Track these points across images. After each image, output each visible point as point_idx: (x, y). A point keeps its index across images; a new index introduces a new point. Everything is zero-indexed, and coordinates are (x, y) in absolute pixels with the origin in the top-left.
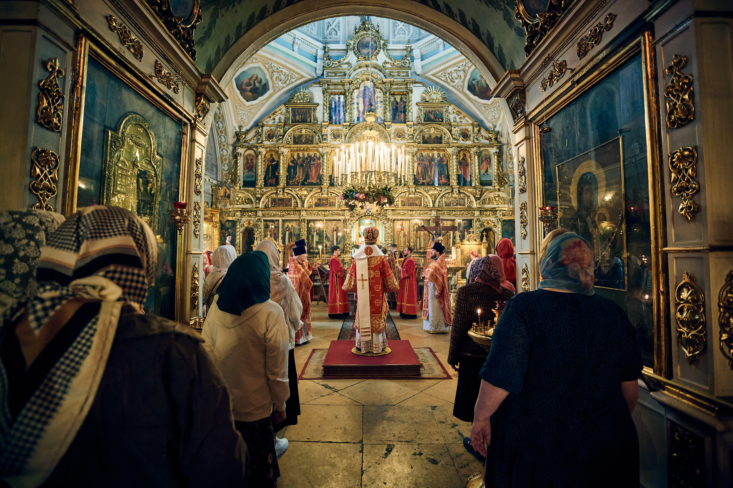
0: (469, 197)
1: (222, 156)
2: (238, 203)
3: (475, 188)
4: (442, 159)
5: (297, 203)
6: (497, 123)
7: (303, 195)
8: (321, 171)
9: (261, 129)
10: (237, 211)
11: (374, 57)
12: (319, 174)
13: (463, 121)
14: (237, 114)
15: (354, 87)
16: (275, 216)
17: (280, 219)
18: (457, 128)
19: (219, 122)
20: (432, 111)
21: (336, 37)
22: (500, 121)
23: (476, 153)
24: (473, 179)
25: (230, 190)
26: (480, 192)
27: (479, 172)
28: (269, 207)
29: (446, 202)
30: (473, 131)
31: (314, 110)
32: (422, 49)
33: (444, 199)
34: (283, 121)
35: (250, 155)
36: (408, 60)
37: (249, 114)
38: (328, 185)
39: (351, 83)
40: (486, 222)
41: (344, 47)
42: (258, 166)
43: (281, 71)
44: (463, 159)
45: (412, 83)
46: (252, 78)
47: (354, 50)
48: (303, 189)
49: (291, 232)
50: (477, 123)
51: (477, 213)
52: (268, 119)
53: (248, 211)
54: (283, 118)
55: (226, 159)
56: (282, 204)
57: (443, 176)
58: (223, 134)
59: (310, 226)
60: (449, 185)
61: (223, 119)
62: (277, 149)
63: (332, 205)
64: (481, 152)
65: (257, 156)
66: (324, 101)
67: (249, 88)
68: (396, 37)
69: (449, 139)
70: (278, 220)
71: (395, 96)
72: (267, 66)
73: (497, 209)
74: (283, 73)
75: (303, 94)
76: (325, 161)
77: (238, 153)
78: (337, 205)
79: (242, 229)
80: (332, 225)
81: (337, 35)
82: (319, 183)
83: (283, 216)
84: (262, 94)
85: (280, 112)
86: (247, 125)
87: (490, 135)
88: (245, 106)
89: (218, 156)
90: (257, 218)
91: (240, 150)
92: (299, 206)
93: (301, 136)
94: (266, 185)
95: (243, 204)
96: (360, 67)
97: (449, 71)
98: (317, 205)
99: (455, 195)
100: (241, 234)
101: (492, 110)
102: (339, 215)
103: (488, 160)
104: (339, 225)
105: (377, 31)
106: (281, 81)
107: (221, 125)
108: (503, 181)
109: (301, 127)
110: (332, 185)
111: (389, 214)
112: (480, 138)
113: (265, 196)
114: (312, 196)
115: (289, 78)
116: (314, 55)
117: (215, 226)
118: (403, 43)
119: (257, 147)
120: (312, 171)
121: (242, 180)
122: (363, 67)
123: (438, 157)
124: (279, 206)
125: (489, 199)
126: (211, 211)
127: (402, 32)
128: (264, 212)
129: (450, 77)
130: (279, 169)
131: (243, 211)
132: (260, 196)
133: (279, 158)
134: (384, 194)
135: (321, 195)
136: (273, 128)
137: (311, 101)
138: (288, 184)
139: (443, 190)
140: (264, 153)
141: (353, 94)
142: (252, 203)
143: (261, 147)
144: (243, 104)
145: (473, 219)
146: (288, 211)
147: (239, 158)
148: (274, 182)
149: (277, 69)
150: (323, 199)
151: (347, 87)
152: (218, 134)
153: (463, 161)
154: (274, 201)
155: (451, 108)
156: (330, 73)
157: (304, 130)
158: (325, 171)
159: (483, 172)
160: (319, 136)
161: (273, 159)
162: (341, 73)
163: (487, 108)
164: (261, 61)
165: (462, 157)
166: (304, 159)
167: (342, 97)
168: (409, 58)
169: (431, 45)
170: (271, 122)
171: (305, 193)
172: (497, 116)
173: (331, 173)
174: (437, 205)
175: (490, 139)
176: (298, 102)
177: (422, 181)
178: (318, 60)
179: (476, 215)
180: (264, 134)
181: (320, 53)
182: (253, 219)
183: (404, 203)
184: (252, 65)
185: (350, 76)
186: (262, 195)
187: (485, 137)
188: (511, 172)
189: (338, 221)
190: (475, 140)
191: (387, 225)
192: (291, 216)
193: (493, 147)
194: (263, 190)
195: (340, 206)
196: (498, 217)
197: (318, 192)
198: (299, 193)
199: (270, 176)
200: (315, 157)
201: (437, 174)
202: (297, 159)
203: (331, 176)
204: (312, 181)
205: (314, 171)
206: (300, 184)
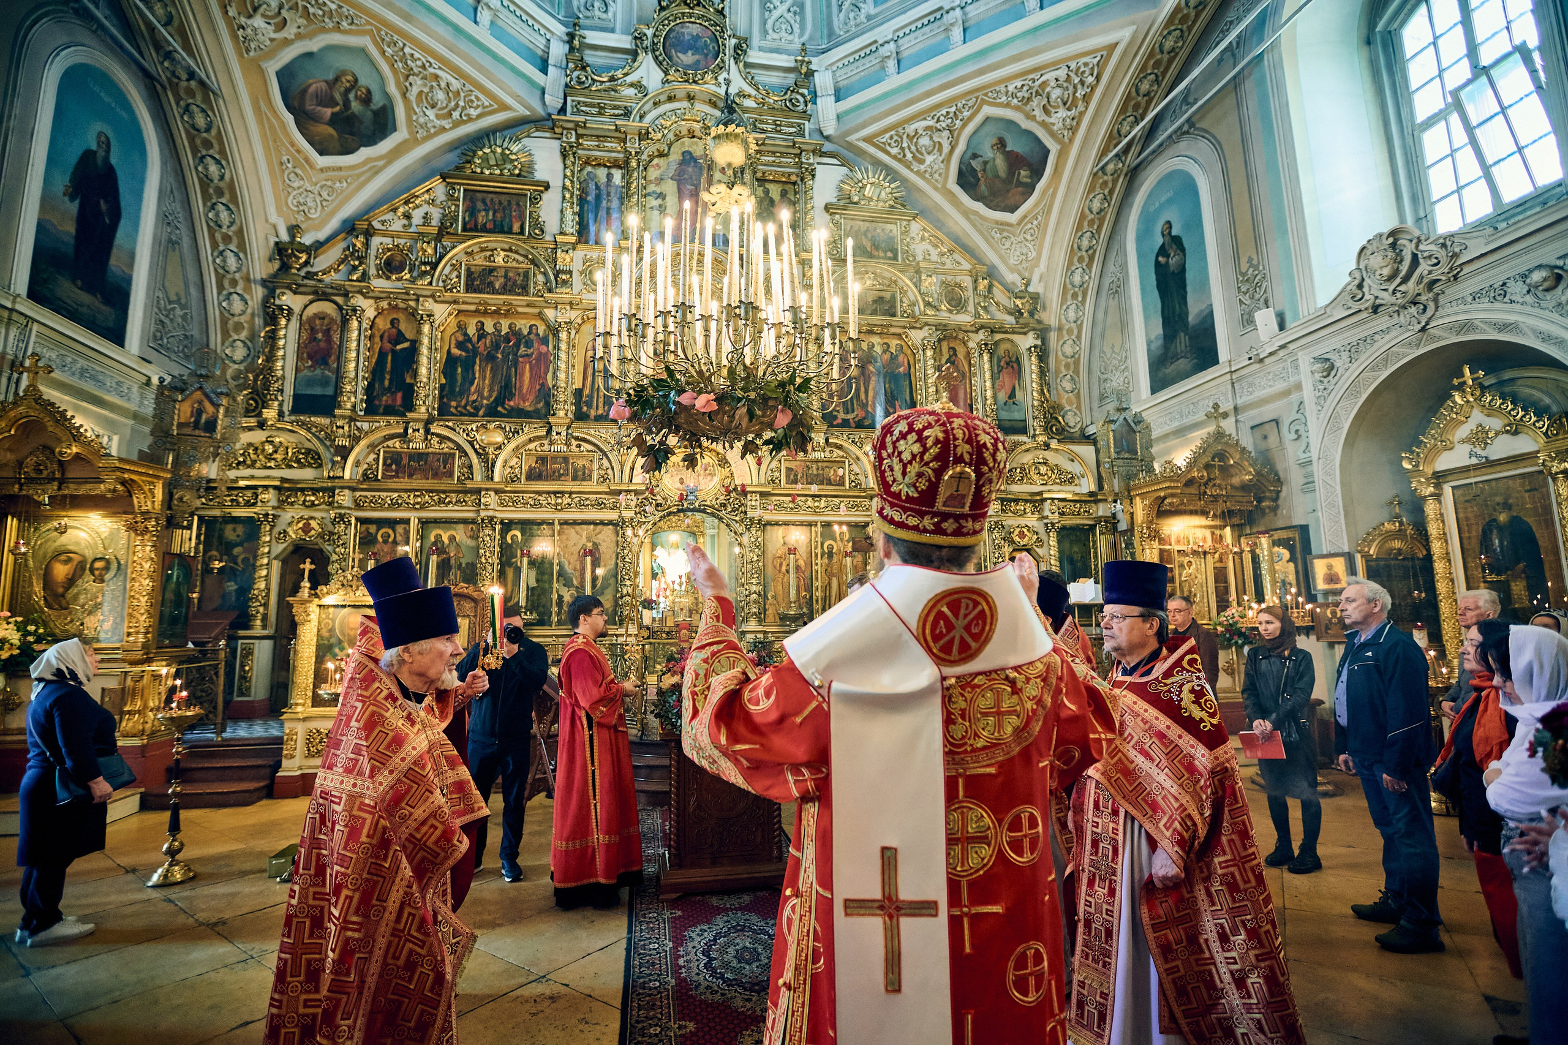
1: (226, 316)
2: (272, 464)
4: (894, 358)
5: (470, 467)
6: (1031, 274)
7: (490, 444)
8: (549, 376)
9: (361, 238)
10: (266, 487)
11: (708, 77)
12: (543, 385)
13: (948, 261)
14: (283, 190)
15: (653, 149)
16: (395, 505)
17: (414, 517)
18: (934, 278)
19: (221, 207)
20: (867, 230)
21: (604, 16)
22: (1042, 268)
23: (986, 345)
25: (217, 406)
27: (995, 396)
28: (377, 480)
30: (975, 289)
31: (535, 200)
32: (838, 73)
34: (435, 222)
35: (321, 316)
36: (803, 95)
37: (325, 194)
38: (570, 415)
39: (644, 136)
40: (1016, 532)
41: (625, 42)
42: (348, 350)
43: (436, 77)
44: (949, 361)
45: (814, 152)
46: (337, 79)
47: (654, 51)
48: (491, 426)
49: (449, 559)
50: (985, 269)
52: (389, 216)
53: (302, 490)
54: (436, 214)
55: (239, 327)
56: (420, 469)
57: (898, 402)
58: (233, 247)
59: (509, 539)
61: (234, 199)
62: (412, 303)
63: (581, 475)
64: (996, 344)
65: (345, 322)
66: (565, 176)
67: (328, 112)
68: (769, 37)
69: (913, 304)
70: (407, 521)
71: (767, 185)
72: (389, 51)
73: (1044, 495)
74: (443, 85)
75: (503, 154)
76: (563, 346)
77: (280, 308)
78: (595, 476)
79: (279, 548)
80: (579, 538)
81: (606, 12)
82: (543, 413)
83: (423, 507)
84: (372, 140)
85: (426, 196)
86: (319, 227)
87: (1018, 302)
88: (311, 166)
89: (214, 313)
90: (332, 514)
91: (287, 299)
92: (478, 475)
93: (492, 270)
94: (371, 410)
95: (291, 467)
96: (671, 99)
97: (911, 129)
98: (533, 475)
100: (276, 565)
101: (1020, 239)
102: (601, 505)
103: (1015, 365)
104: (599, 538)
105: (721, 12)
106: (433, 107)
107: (224, 216)
108: (1054, 422)
109: (491, 245)
110: (580, 416)
111: (753, 508)
112: (993, 309)
113: (363, 443)
114: (517, 448)
115: (462, 103)
116: (540, 53)
117: (141, 526)
118: (788, 52)
119: (346, 295)
120: (522, 375)
121: (289, 390)
122: (680, 100)
123: (884, 352)
124: (410, 476)
125: (1023, 469)
126: (123, 470)
127: (784, 27)
128: (358, 494)
129: (913, 148)
130: (417, 362)
131: (287, 490)
132: (346, 443)
133: (419, 332)
134: (786, 401)
135: (546, 447)
136: (402, 241)
137: (525, 174)
138: (444, 411)
140: (371, 313)
141: (650, 170)
142: (320, 466)
143: (360, 292)
144: (307, 160)
146: (438, 492)
147: (283, 322)
148: (399, 401)
149: (423, 67)
150: (555, 458)
151: (633, 146)
152: (214, 245)
154: (394, 459)
155: (915, 227)
156: (586, 105)
157: (502, 254)
158: (562, 376)
159: (1002, 396)
160: (545, 274)
161: (400, 332)
162: (615, 107)
163: (1005, 234)
164: (370, 33)
165: (946, 356)
166: (499, 340)
167: (617, 175)
168: (805, 92)
169: (862, 61)
170: (397, 225)
171: (499, 438)
172: (1032, 255)
173: (578, 385)
175: (1014, 313)
176: (487, 172)
177: (841, 416)
178: (551, 69)
180: (373, 258)
181: (558, 50)
182: (322, 515)
183: (796, 475)
184: (336, 39)
185: (641, 117)
186: (357, 439)
187: (1005, 308)
188: (1069, 401)
189: (600, 527)
190: (982, 312)
191: (745, 540)
192: (450, 507)
193: (1025, 334)
194: (359, 424)
195: (604, 479)
196: (1047, 517)
197: (537, 438)
198: (478, 437)
199: (387, 383)
200: (532, 336)
201: (882, 397)
202: (475, 339)
203: (578, 393)
204: (522, 405)
205: (527, 375)
206: (481, 413)
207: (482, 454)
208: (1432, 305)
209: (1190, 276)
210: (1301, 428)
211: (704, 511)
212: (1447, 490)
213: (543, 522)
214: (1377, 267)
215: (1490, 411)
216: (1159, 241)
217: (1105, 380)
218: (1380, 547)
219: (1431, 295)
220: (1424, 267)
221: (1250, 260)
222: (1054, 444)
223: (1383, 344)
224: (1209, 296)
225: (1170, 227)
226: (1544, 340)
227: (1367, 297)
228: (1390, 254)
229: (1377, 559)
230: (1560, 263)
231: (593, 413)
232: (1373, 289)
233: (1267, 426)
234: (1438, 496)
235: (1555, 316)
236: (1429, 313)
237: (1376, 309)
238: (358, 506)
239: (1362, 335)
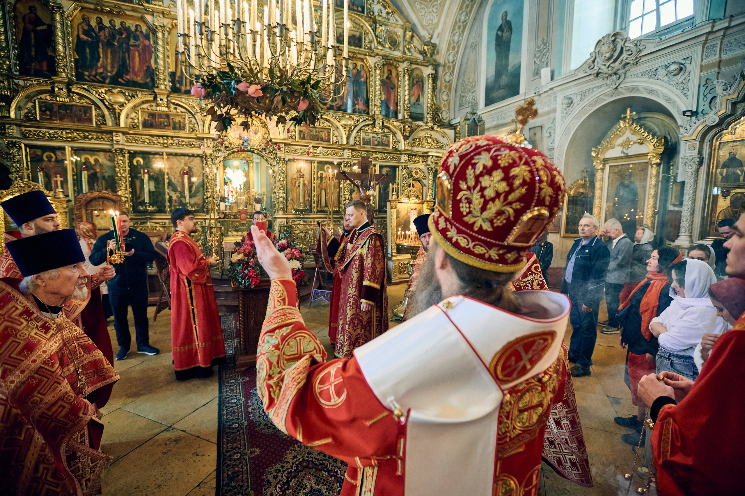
0: (394, 134)
3: (403, 121)
4: (359, 72)
5: (103, 116)
6: (433, 32)
7: (116, 103)
8: (152, 61)
12: (149, 67)
13: (391, 18)
16: (51, 138)
17: (67, 146)
18: (383, 28)
22: (439, 30)
23: (407, 70)
24: (400, 108)
26: (409, 129)
27: (409, 99)
29: (364, 139)
30: (404, 37)
33: (362, 135)
38: (168, 88)
40: (414, 171)
44: (388, 78)
48: (115, 91)
49: (96, 173)
50: (410, 26)
51: (404, 158)
56: (68, 115)
57: (360, 99)
59: (135, 163)
60: (368, 113)
63: (180, 127)
64: (413, 70)
69: (371, 42)
70: (63, 149)
73: (429, 154)
76: (160, 42)
78: (187, 127)
80: (180, 164)
83: (73, 140)
87: (426, 48)
90: (6, 141)
92: (110, 122)
94: (24, 72)
98: (147, 125)
99: (378, 129)
101: (430, 10)
102: (190, 145)
103: (421, 84)
104: (192, 165)
108: (436, 116)
110: (175, 90)
111: (281, 151)
112: (412, 50)
113: (22, 94)
114: (135, 107)
120: (134, 58)
123: (354, 68)
124: (61, 119)
125: (420, 139)
128: (24, 129)
132: (8, 93)
133: (53, 19)
134: (305, 94)
135: (154, 108)
138: (80, 78)
139: (361, 120)
145: (398, 167)
146: (83, 131)
148: (45, 68)
150: (161, 115)
153: (388, 81)
154: (46, 107)
158: (161, 62)
159: (413, 100)
161: (37, 17)
163: (423, 6)
165: (387, 74)
166: (114, 33)
171: (122, 99)
172: (435, 21)
173: (172, 69)
174: (352, 142)
175: (423, 53)
179: (402, 161)
183: (304, 135)
186: (16, 92)
187: (419, 50)
188: (445, 105)
189: (192, 158)
190: (407, 51)
191: (276, 169)
192: (93, 141)
193: (427, 66)
194: (16, 81)
195: (193, 130)
196: (429, 165)
197: (147, 102)
198: (107, 97)
199: (33, 53)
200: (138, 33)
201: (352, 94)
202: (97, 30)
203: (173, 75)
204: (135, 79)
205: (137, 60)
206: (107, 81)
207: (111, 108)
208: (623, 76)
209: (512, 45)
210: (552, 131)
211: (253, 152)
212: (607, 167)
213: (156, 153)
214: (604, 52)
215: (634, 132)
216: (500, 22)
217: (463, 96)
218: (575, 191)
219: (624, 71)
220: (624, 55)
221: (543, 39)
222: (436, 128)
223: (597, 93)
224: (520, 57)
225: (507, 15)
226: (666, 100)
227: (595, 68)
228: (612, 46)
229: (573, 196)
230: (683, 62)
231: (183, 88)
232: (600, 64)
233: (537, 129)
234: (603, 169)
235: (675, 89)
236: (621, 80)
237: (598, 74)
238: (25, 136)
239: (588, 88)
